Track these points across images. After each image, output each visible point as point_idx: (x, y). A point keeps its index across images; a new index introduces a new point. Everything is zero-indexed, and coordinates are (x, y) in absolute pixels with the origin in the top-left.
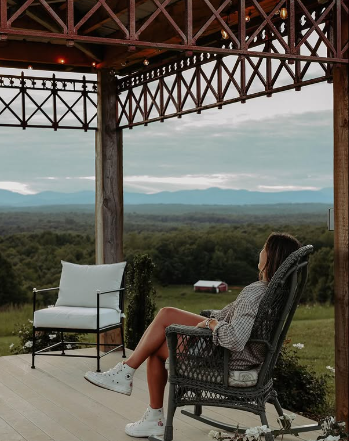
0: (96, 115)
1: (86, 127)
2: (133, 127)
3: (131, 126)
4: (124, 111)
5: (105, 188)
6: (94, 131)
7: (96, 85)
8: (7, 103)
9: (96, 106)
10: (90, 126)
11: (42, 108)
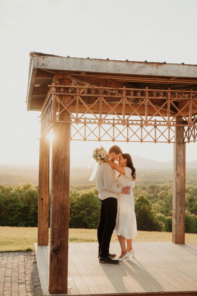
0: (174, 136)
1: (169, 141)
2: (190, 142)
3: (189, 142)
4: (186, 135)
5: (177, 169)
6: (173, 143)
7: (174, 123)
8: (135, 132)
9: (174, 132)
10: (171, 141)
11: (150, 133)
